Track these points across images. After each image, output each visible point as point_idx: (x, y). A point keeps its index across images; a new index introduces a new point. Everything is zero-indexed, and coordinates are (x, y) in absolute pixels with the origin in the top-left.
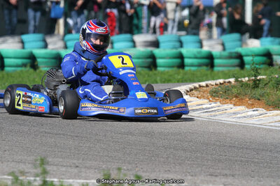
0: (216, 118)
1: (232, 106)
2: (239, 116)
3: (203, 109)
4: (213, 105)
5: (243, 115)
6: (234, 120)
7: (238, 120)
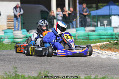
0: (100, 56)
1: (106, 51)
2: (108, 55)
3: (95, 53)
4: (99, 51)
5: (110, 55)
6: (106, 57)
7: (108, 57)
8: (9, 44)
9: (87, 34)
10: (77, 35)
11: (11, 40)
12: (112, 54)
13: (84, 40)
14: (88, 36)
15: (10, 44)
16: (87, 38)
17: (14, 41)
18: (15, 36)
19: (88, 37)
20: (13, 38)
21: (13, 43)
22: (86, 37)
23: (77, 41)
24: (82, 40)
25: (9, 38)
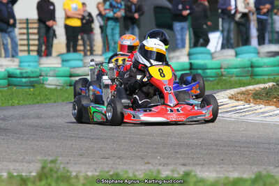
2: (266, 115)
5: (270, 114)
7: (264, 119)
8: (59, 88)
9: (249, 63)
10: (224, 66)
11: (61, 80)
12: (276, 112)
13: (241, 78)
14: (252, 67)
15: (61, 90)
16: (248, 71)
17: (71, 81)
18: (72, 70)
19: (250, 69)
20: (68, 74)
21: (69, 87)
22: (246, 69)
23: (225, 80)
24: (237, 76)
25: (58, 74)
